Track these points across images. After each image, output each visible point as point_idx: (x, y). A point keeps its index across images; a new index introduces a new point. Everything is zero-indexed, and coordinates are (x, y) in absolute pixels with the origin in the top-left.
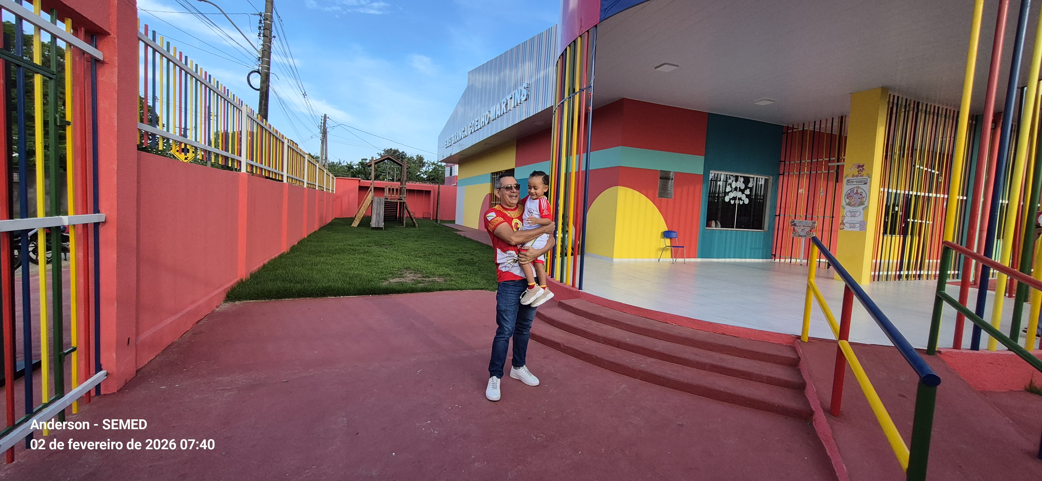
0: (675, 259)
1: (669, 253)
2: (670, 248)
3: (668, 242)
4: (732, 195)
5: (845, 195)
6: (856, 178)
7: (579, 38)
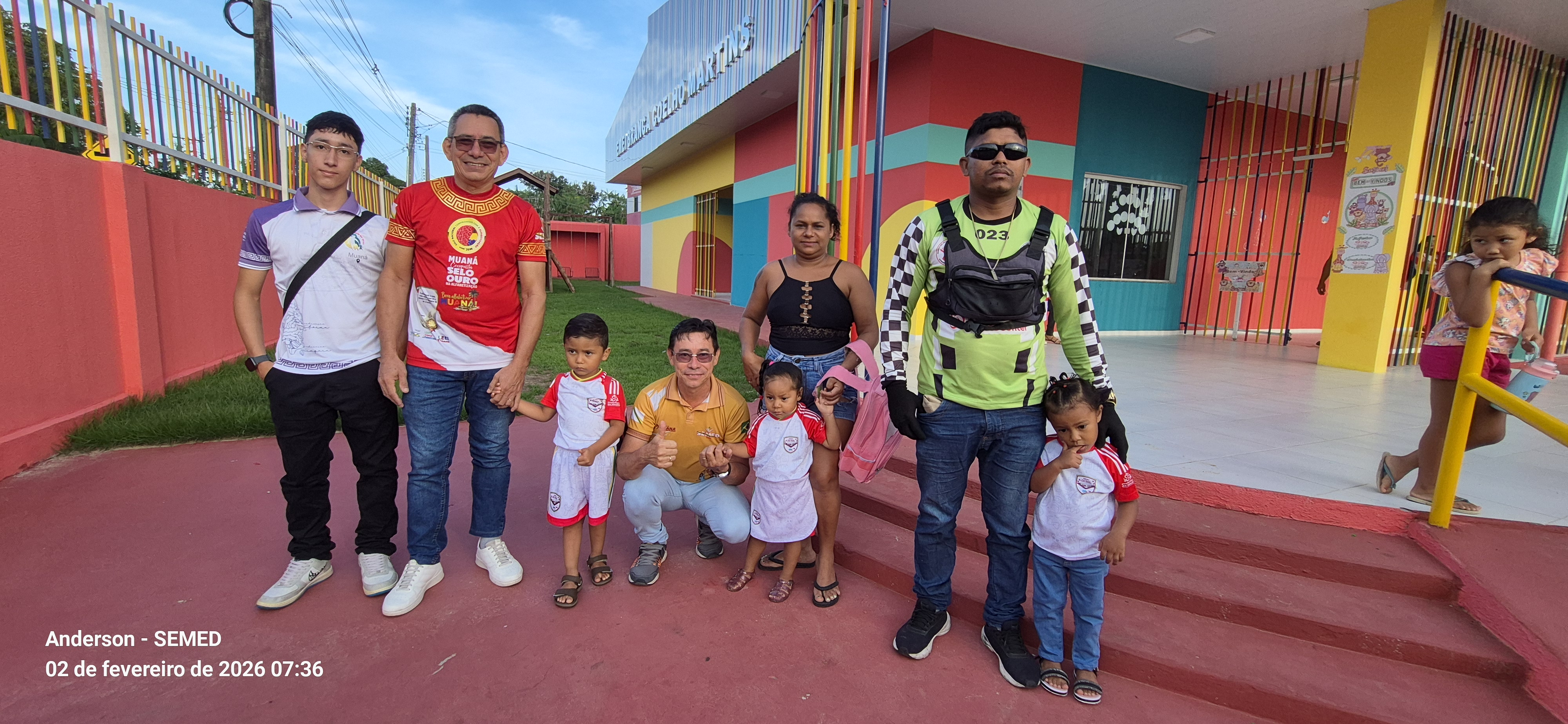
4: (1118, 219)
5: (1348, 208)
6: (1371, 174)
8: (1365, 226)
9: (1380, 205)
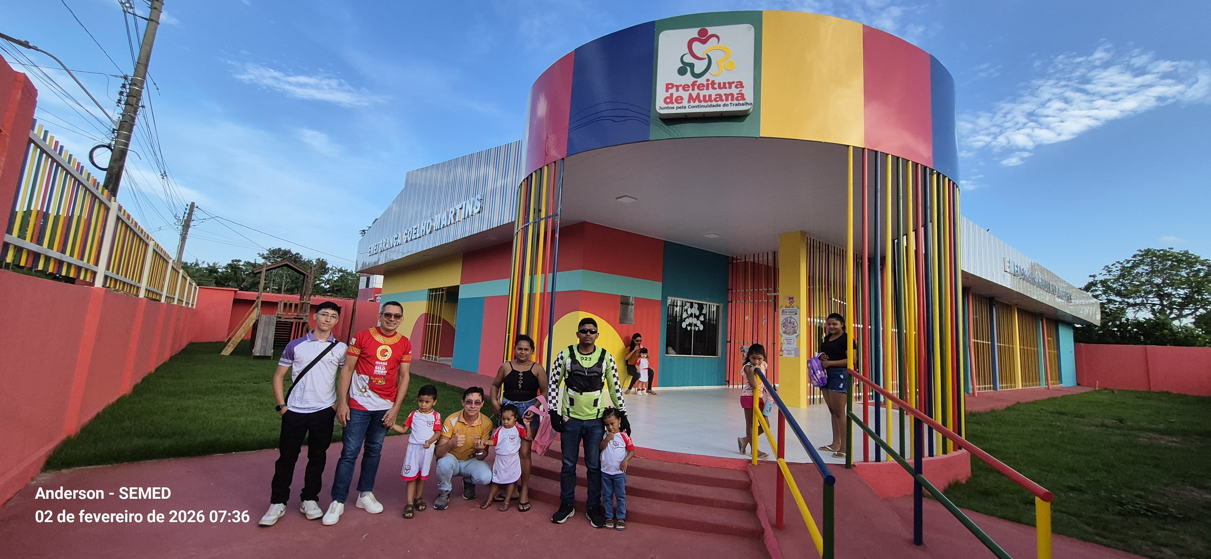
4: (688, 321)
5: (782, 324)
6: (788, 309)
7: (546, 167)
8: (789, 334)
9: (793, 324)
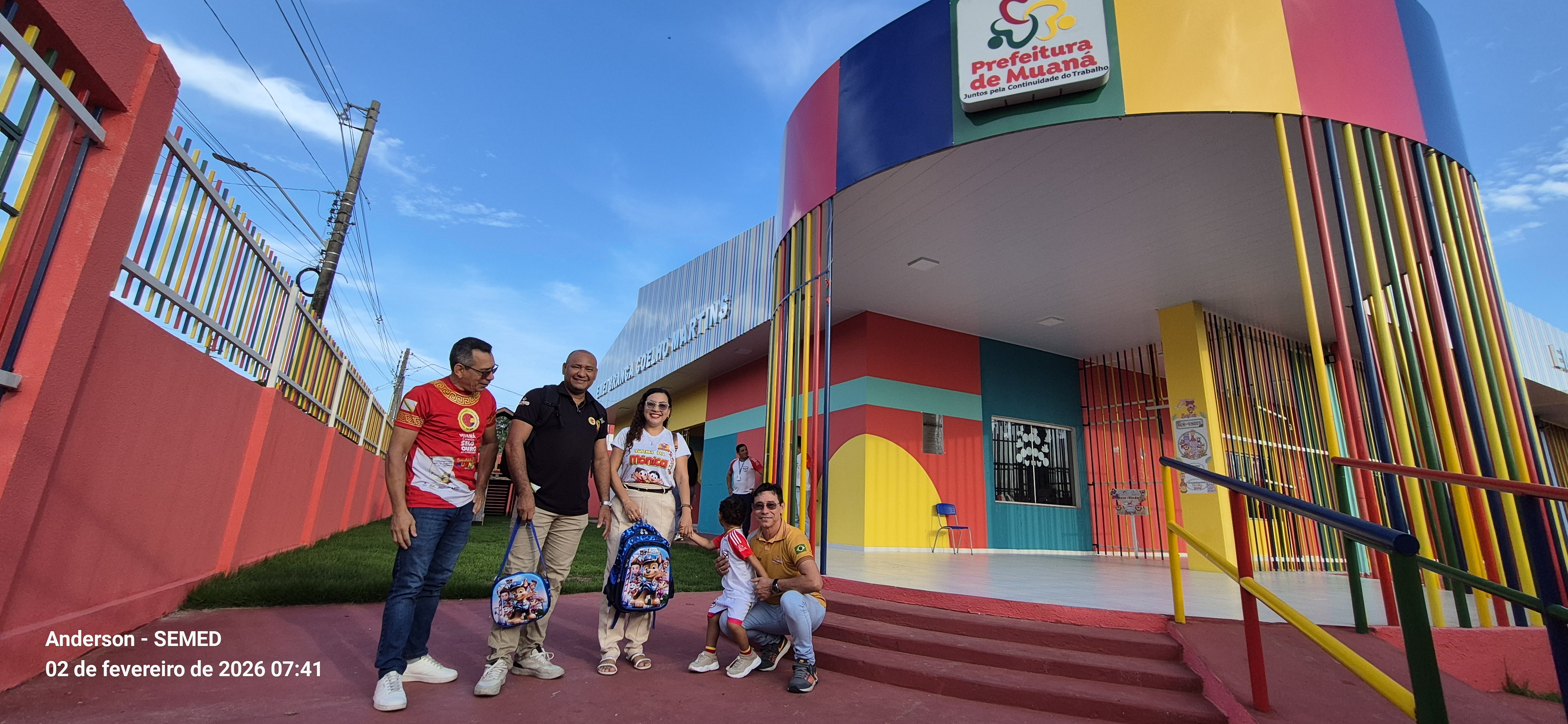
0: (956, 549)
1: (946, 538)
2: (946, 530)
3: (943, 521)
4: (1024, 453)
5: (1179, 444)
6: (1187, 419)
7: (809, 215)
8: (1193, 457)
9: (1199, 441)
